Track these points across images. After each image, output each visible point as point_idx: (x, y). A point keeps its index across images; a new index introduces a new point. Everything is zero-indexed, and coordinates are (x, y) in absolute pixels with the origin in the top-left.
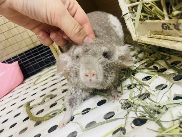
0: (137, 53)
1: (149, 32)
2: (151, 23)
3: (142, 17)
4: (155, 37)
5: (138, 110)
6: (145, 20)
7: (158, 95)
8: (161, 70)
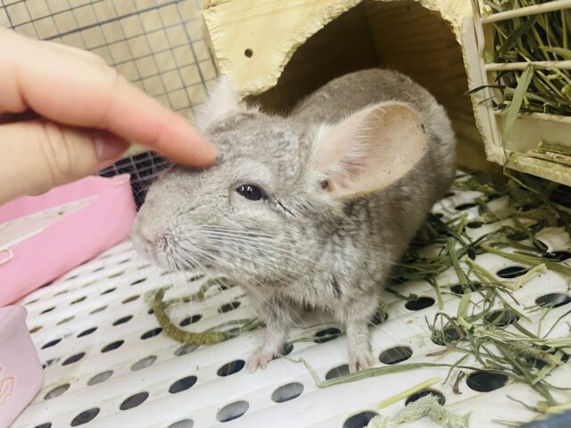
0: (483, 199)
1: (540, 144)
2: (550, 121)
3: (527, 102)
4: (557, 160)
5: (482, 350)
6: (533, 112)
7: (542, 319)
8: (554, 255)
